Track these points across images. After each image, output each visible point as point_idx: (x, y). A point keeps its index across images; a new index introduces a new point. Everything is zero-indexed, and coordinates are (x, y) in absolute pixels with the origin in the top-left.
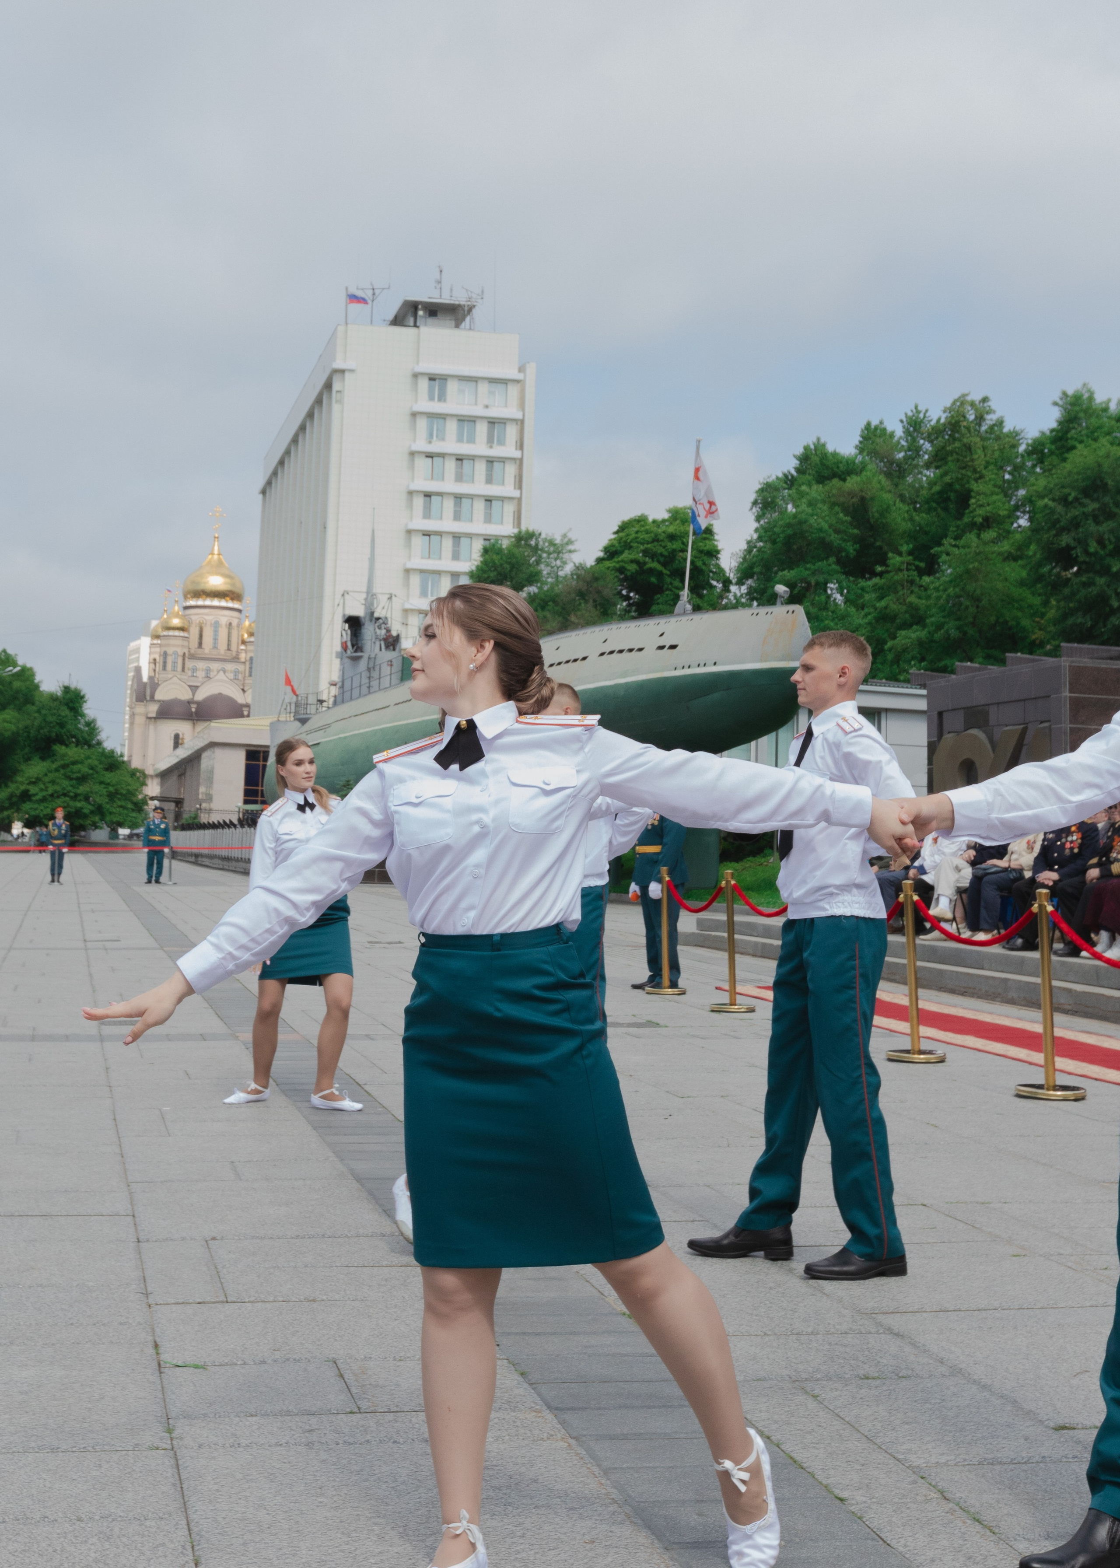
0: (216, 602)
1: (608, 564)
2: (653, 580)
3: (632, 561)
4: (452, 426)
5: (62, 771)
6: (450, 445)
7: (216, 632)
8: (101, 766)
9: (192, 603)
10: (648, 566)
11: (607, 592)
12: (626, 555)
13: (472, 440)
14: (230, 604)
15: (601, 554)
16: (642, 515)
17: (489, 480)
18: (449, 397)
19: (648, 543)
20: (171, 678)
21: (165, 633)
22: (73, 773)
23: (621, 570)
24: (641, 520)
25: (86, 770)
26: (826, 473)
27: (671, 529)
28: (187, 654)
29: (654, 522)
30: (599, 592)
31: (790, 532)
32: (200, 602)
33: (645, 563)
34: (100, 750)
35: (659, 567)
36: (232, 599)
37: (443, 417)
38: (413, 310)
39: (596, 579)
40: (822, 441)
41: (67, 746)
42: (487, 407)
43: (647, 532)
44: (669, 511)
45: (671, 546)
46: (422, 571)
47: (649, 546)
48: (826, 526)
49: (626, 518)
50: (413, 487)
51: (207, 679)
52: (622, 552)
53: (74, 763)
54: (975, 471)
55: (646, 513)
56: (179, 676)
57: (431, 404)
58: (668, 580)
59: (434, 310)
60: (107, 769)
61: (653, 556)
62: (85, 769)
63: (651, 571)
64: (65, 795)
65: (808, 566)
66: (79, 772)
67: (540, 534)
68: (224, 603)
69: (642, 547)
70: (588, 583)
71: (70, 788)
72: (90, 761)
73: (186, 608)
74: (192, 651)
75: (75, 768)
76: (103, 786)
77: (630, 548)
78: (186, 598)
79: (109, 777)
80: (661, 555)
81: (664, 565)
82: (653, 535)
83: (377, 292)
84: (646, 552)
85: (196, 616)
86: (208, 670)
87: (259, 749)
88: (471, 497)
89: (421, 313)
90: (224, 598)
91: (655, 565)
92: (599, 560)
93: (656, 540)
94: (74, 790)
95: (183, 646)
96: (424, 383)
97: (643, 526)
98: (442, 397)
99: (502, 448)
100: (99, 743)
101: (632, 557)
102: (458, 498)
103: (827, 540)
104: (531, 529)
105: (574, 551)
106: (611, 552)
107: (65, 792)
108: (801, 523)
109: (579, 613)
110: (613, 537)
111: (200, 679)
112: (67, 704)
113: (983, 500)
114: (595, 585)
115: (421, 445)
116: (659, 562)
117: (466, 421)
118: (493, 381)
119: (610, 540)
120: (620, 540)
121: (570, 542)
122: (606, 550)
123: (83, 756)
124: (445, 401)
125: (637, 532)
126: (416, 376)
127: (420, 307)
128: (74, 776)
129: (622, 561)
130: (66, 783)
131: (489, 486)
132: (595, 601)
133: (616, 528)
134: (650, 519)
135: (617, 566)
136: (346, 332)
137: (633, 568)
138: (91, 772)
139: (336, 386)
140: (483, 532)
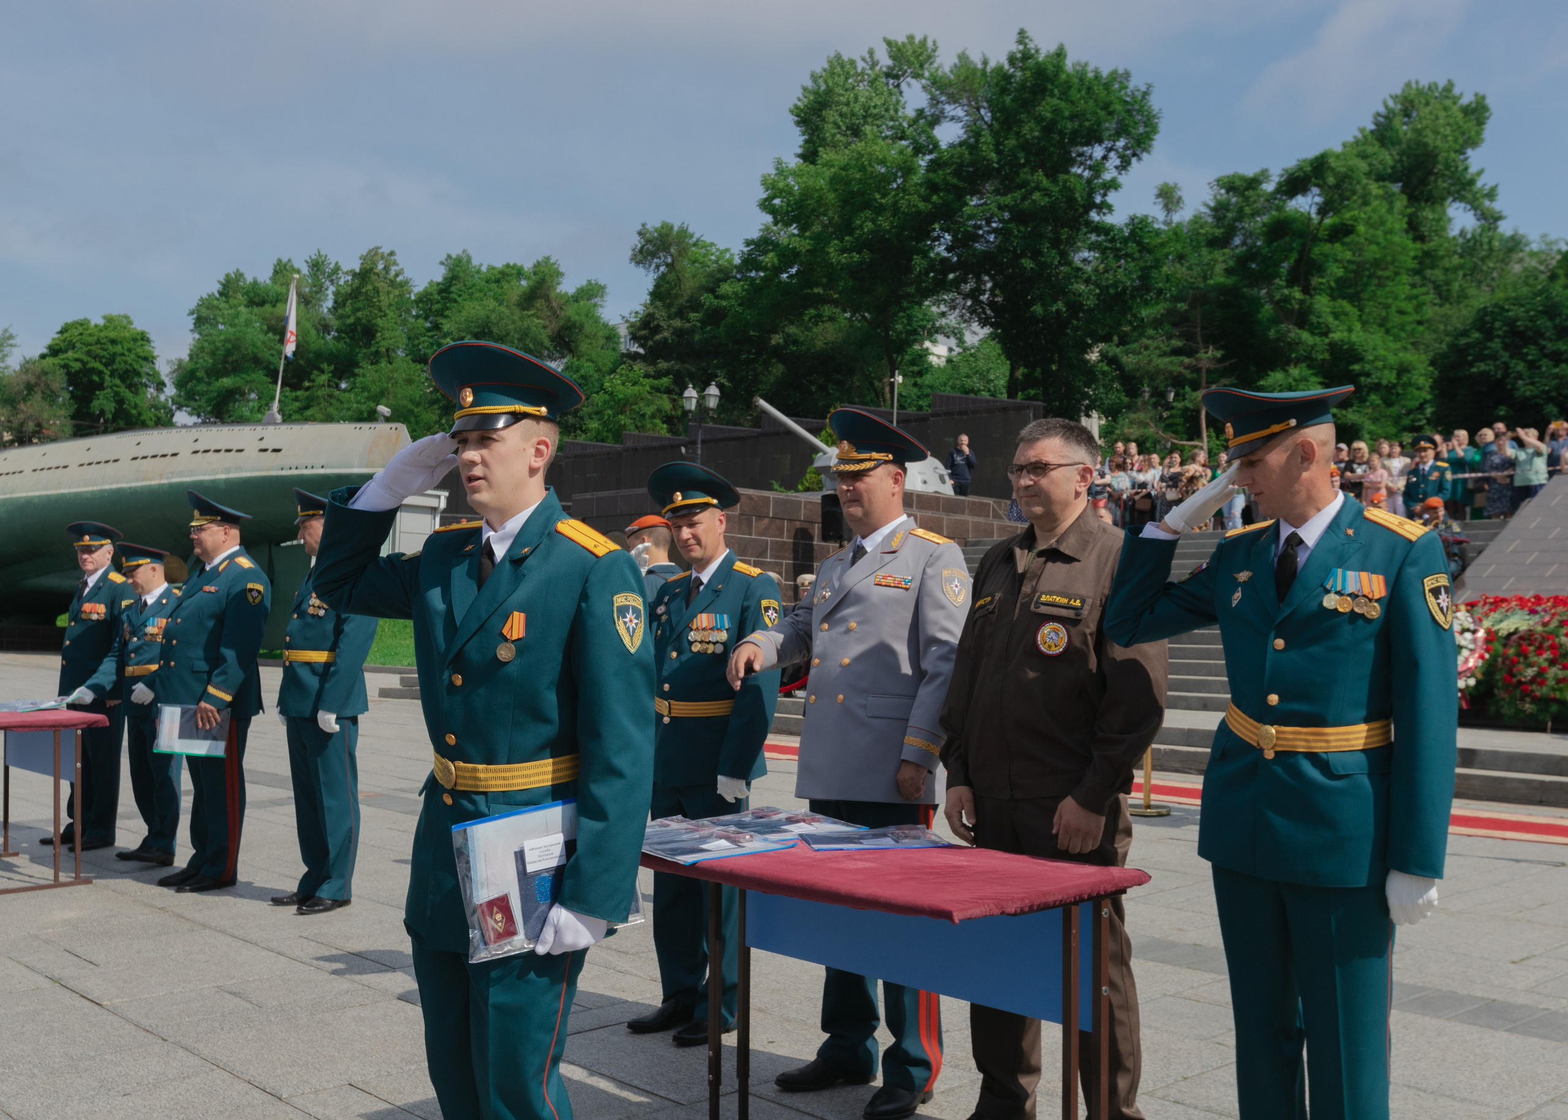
1: (50, 360)
2: (96, 378)
3: (76, 360)
10: (90, 365)
11: (56, 386)
12: (70, 354)
15: (45, 351)
16: (85, 319)
19: (91, 345)
23: (65, 366)
24: (83, 324)
26: (257, 300)
27: (112, 335)
29: (96, 326)
30: (47, 385)
31: (229, 346)
33: (87, 363)
35: (101, 367)
39: (45, 373)
40: (242, 270)
43: (91, 335)
44: (104, 317)
45: (112, 349)
47: (93, 348)
48: (259, 344)
49: (70, 320)
52: (66, 351)
54: (380, 310)
55: (89, 318)
58: (107, 378)
61: (96, 357)
63: (93, 370)
65: (243, 376)
69: (85, 349)
70: (39, 377)
77: (74, 347)
80: (103, 357)
81: (106, 365)
82: (95, 338)
84: (88, 353)
91: (98, 365)
92: (43, 357)
93: (98, 342)
97: (86, 329)
101: (76, 356)
103: (260, 355)
106: (54, 351)
108: (238, 339)
109: (29, 403)
110: (57, 336)
113: (387, 334)
114: (44, 378)
116: (101, 362)
119: (53, 339)
120: (64, 341)
121: (11, 337)
122: (50, 348)
125: (81, 334)
129: (67, 359)
132: (43, 392)
133: (59, 329)
134: (92, 324)
135: (62, 363)
137: (77, 366)
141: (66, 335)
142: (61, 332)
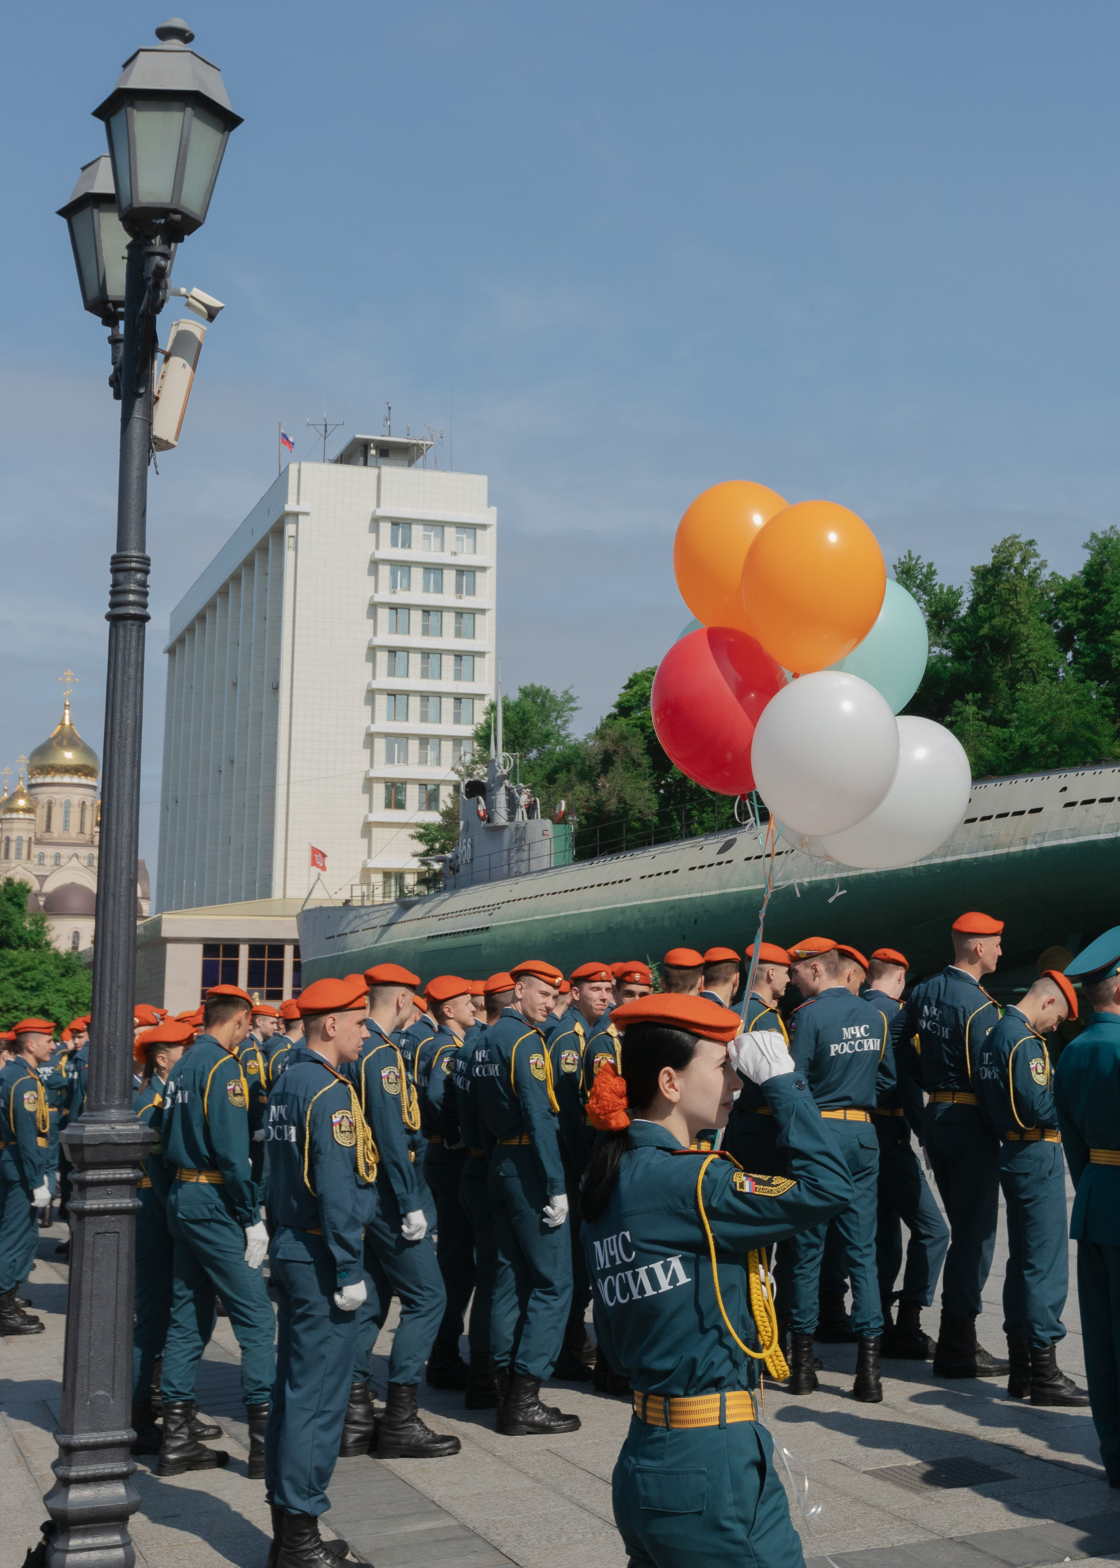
0: (67, 779)
4: (417, 574)
5: (12, 980)
6: (417, 595)
7: (67, 813)
8: (58, 971)
9: (40, 780)
13: (439, 589)
14: (84, 780)
17: (458, 634)
18: (414, 544)
20: (14, 868)
21: (8, 816)
22: (27, 981)
25: (42, 976)
28: (33, 840)
32: (48, 779)
34: (51, 952)
36: (86, 775)
37: (407, 565)
38: (363, 449)
41: (14, 948)
42: (455, 554)
46: (387, 735)
50: (377, 642)
51: (55, 868)
53: (29, 969)
56: (24, 865)
57: (394, 550)
59: (386, 451)
60: (63, 975)
62: (38, 975)
64: (16, 1008)
66: (33, 979)
67: (548, 691)
68: (76, 780)
71: (23, 1000)
72: (43, 965)
73: (31, 786)
74: (38, 836)
75: (29, 975)
76: (61, 994)
78: (32, 774)
79: (66, 984)
83: (329, 428)
85: (44, 795)
86: (58, 857)
87: (217, 943)
88: (440, 652)
89: (373, 452)
90: (76, 774)
94: (26, 1003)
95: (29, 830)
96: (386, 528)
98: (407, 543)
99: (472, 598)
100: (48, 944)
102: (426, 653)
104: (537, 685)
105: (576, 709)
107: (16, 1004)
110: (624, 691)
111: (48, 868)
112: (10, 899)
115: (384, 595)
117: (434, 569)
118: (461, 526)
119: (620, 696)
123: (37, 961)
124: (409, 547)
126: (376, 521)
127: (372, 445)
128: (28, 985)
130: (17, 994)
131: (458, 640)
136: (299, 471)
138: (46, 979)
139: (290, 529)
140: (454, 691)
141: (635, 688)
142: (629, 686)
